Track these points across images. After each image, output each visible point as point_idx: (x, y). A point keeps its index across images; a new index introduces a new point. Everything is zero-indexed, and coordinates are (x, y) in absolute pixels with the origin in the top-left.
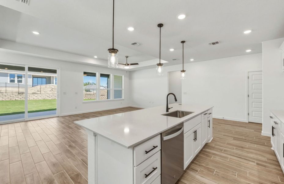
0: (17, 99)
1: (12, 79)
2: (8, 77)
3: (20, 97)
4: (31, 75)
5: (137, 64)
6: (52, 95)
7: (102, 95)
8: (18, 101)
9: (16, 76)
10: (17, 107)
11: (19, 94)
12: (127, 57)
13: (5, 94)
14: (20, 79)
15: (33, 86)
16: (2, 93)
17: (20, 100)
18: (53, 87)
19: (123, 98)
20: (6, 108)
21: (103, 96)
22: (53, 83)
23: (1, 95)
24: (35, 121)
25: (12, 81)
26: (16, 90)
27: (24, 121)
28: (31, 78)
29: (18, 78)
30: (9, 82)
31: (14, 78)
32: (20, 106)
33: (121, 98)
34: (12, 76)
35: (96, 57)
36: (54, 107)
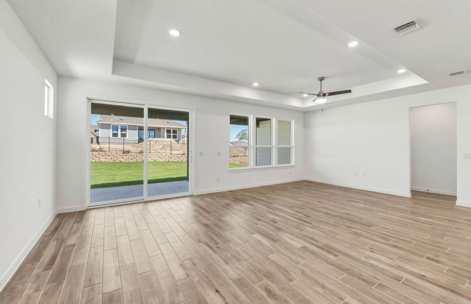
0: (122, 160)
1: (115, 132)
2: (110, 129)
3: (125, 157)
4: (136, 126)
5: (349, 91)
6: (164, 155)
7: (234, 156)
8: (123, 162)
9: (119, 127)
10: (124, 172)
11: (124, 153)
12: (321, 79)
13: (108, 153)
14: (124, 132)
15: (139, 143)
16: (105, 151)
17: (125, 162)
18: (164, 143)
19: (293, 162)
20: (111, 173)
21: (236, 158)
22: (164, 137)
23: (104, 155)
24: (160, 202)
25: (115, 135)
26: (120, 147)
27: (143, 202)
28: (136, 130)
29: (121, 131)
30: (111, 136)
31: (117, 130)
32: (128, 172)
33: (289, 162)
34: (115, 128)
35: (256, 84)
36: (173, 174)
